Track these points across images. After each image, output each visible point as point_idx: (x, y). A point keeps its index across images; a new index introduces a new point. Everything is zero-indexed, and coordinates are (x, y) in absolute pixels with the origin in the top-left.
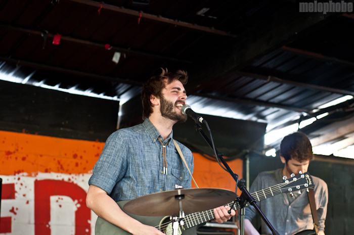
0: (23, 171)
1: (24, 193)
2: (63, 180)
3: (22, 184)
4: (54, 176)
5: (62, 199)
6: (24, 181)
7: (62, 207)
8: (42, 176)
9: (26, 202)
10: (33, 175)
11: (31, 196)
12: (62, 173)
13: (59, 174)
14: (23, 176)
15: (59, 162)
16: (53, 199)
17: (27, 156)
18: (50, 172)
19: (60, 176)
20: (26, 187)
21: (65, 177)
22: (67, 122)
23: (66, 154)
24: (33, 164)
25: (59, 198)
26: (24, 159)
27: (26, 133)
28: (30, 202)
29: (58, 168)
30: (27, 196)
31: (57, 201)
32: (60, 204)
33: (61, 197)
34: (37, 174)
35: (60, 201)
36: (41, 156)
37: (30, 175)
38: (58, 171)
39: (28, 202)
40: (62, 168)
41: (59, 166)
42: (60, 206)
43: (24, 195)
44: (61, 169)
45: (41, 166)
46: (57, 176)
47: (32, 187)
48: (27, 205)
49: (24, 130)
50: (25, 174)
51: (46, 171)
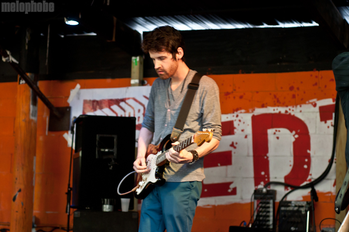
0: (241, 109)
1: (242, 129)
2: (280, 112)
3: (240, 121)
4: (270, 110)
5: (279, 131)
6: (242, 118)
7: (280, 138)
8: (259, 111)
9: (244, 136)
10: (250, 111)
11: (249, 130)
12: (278, 106)
13: (275, 108)
14: (241, 113)
15: (275, 96)
16: (270, 131)
17: (244, 94)
18: (266, 107)
19: (277, 109)
20: (244, 123)
21: (282, 110)
22: (285, 56)
23: (282, 88)
24: (250, 101)
25: (276, 131)
26: (241, 97)
27: (243, 73)
28: (248, 137)
29: (274, 102)
30: (245, 131)
31: (275, 133)
32: (278, 136)
33: (278, 129)
34: (254, 110)
35: (277, 133)
36: (257, 92)
37: (247, 112)
38: (274, 105)
39: (246, 137)
40: (278, 101)
41: (276, 100)
42: (278, 138)
43: (243, 131)
44: (277, 103)
45: (258, 101)
46: (274, 110)
47: (250, 122)
48: (246, 139)
49: (240, 71)
50: (243, 111)
51: (263, 106)
